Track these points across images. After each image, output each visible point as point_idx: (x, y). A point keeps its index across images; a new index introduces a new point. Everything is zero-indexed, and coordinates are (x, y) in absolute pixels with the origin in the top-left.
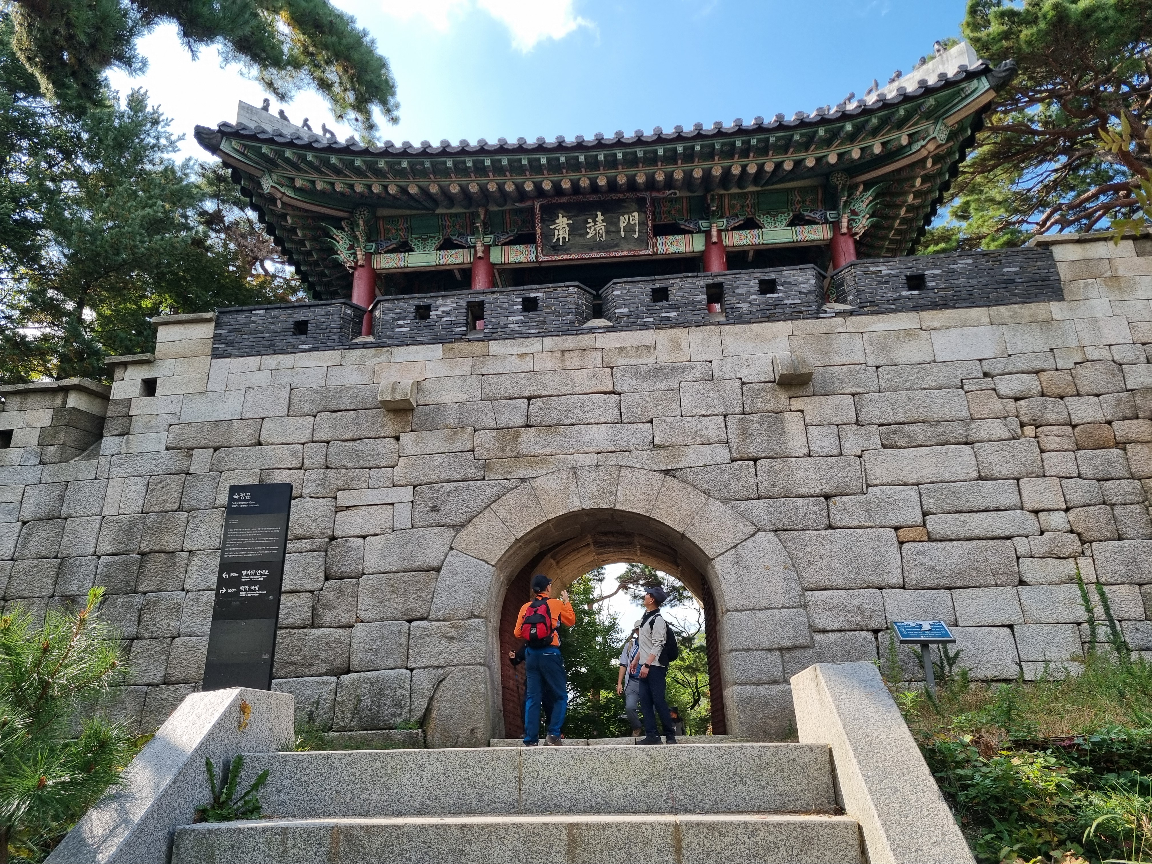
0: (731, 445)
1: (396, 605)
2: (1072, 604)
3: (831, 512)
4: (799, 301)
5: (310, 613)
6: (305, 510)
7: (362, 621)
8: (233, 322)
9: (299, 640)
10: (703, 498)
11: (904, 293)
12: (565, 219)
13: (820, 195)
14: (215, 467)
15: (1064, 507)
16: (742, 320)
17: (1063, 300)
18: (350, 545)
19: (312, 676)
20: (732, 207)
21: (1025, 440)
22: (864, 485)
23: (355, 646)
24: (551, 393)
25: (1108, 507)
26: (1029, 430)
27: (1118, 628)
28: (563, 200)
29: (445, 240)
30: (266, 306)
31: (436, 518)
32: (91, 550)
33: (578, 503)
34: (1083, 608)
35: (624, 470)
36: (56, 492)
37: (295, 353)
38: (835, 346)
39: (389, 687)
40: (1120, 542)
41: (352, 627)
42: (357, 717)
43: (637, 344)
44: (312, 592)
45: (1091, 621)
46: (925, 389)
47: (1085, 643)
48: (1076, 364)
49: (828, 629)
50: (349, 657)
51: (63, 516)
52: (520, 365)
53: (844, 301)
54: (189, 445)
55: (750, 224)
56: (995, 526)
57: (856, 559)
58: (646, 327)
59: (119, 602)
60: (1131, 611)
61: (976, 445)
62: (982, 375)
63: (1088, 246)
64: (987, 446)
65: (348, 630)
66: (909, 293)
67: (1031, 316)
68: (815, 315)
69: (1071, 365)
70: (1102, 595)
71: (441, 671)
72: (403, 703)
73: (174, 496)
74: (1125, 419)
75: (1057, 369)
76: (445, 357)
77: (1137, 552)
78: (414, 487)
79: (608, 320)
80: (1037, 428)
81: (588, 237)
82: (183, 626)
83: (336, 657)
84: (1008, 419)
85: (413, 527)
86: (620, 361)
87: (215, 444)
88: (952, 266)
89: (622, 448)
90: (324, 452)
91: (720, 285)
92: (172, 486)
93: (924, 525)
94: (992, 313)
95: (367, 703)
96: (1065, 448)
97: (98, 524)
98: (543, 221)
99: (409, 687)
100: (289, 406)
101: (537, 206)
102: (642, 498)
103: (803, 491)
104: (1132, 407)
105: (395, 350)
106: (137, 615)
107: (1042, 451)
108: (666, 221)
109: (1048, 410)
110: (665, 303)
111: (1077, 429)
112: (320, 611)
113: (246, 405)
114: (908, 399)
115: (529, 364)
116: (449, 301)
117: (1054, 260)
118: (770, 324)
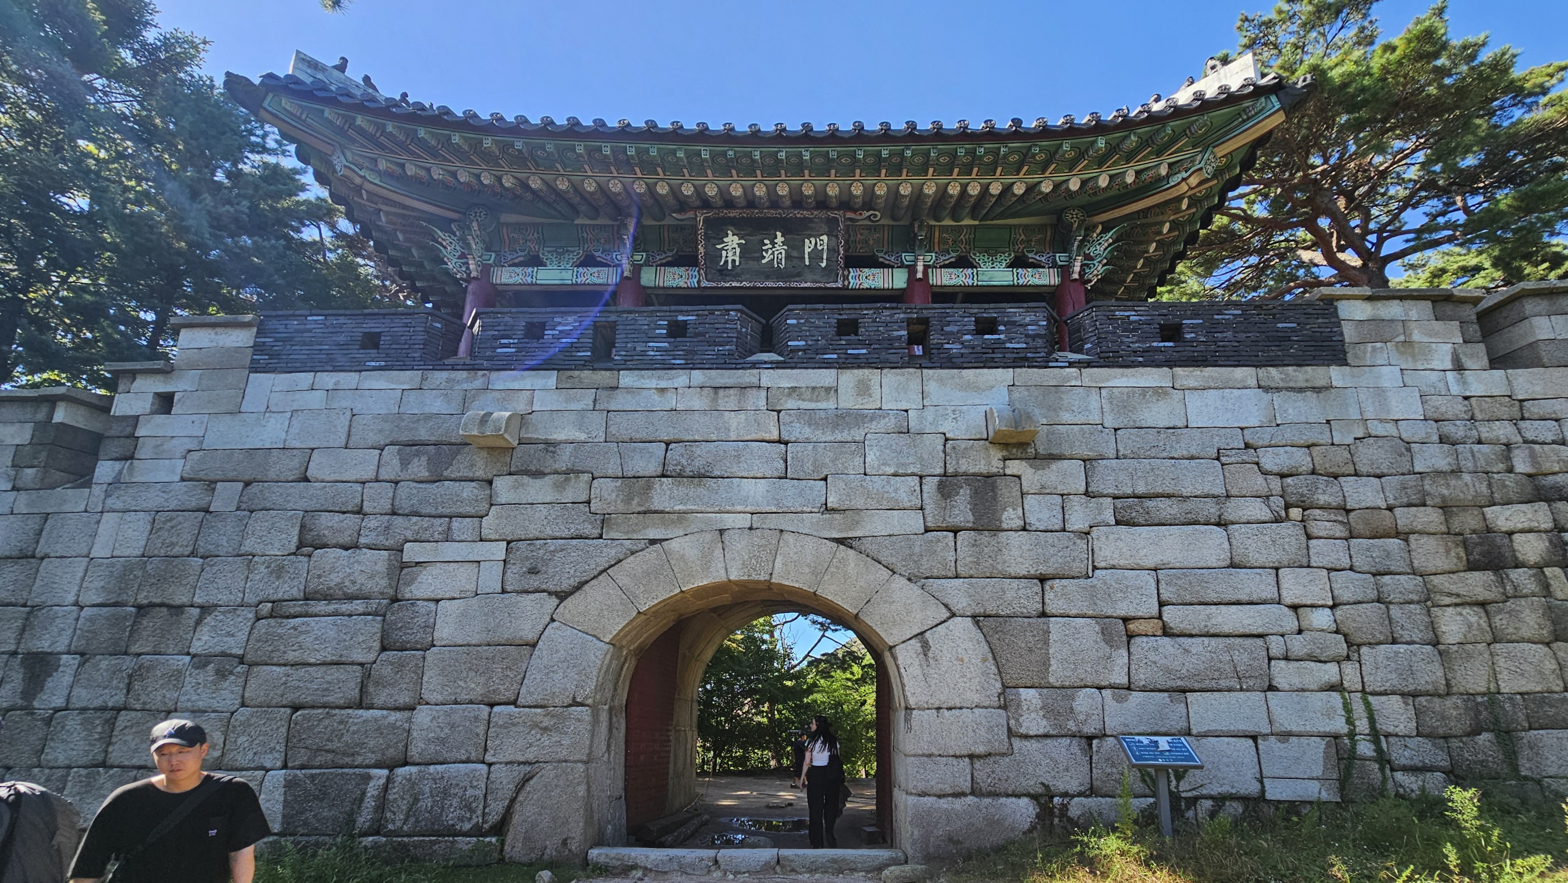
0: (927, 512)
1: (473, 686)
2: (1329, 714)
3: (1047, 597)
4: (1024, 346)
5: (357, 691)
6: (359, 563)
7: (427, 704)
8: (281, 328)
9: (341, 722)
10: (886, 573)
11: (1155, 344)
12: (736, 238)
13: (1049, 233)
14: (244, 506)
15: (1331, 603)
16: (951, 363)
17: (1347, 365)
18: (417, 609)
19: (356, 767)
20: (942, 241)
21: (1289, 524)
22: (1090, 568)
23: (415, 734)
24: (697, 438)
25: (1382, 606)
26: (1296, 513)
27: (1384, 745)
28: (733, 214)
29: (586, 256)
30: (326, 312)
31: (534, 582)
32: (71, 598)
33: (723, 572)
34: (1343, 720)
35: (786, 536)
36: (33, 524)
37: (360, 371)
38: (1066, 401)
39: (457, 785)
40: (1395, 647)
41: (414, 709)
42: (413, 819)
43: (813, 385)
44: (362, 665)
45: (1352, 735)
46: (1173, 458)
47: (1343, 759)
48: (1356, 439)
49: (1031, 733)
50: (406, 746)
51: (38, 556)
52: (657, 402)
53: (1079, 351)
54: (212, 477)
55: (963, 263)
56: (1245, 622)
57: (1073, 653)
58: (827, 365)
59: (104, 664)
60: (1402, 726)
61: (1230, 527)
62: (1243, 446)
63: (1379, 304)
64: (1244, 528)
65: (407, 714)
66: (1162, 344)
67: (1307, 381)
68: (1044, 364)
69: (1349, 440)
70: (1368, 705)
71: (528, 768)
72: (474, 805)
73: (186, 537)
74: (1410, 505)
75: (1333, 444)
76: (560, 386)
77: (1414, 659)
78: (509, 543)
79: (779, 354)
80: (1304, 510)
81: (764, 261)
82: (182, 698)
83: (388, 747)
84: (1271, 498)
85: (504, 591)
86: (791, 404)
87: (247, 478)
88: (1216, 317)
89: (784, 510)
90: (391, 495)
91: (925, 321)
92: (185, 525)
93: (1160, 617)
94: (1260, 375)
95: (426, 803)
96: (1337, 535)
97: (83, 568)
98: (707, 238)
99: (484, 786)
100: (349, 436)
101: (701, 219)
102: (807, 570)
103: (1012, 571)
104: (1419, 492)
105: (494, 375)
106: (127, 681)
107: (1309, 537)
108: (861, 251)
109: (1320, 491)
110: (853, 337)
111: (1352, 514)
112: (371, 689)
113: (291, 430)
114: (1152, 470)
115: (671, 401)
116: (570, 319)
117: (1337, 316)
118: (986, 371)
